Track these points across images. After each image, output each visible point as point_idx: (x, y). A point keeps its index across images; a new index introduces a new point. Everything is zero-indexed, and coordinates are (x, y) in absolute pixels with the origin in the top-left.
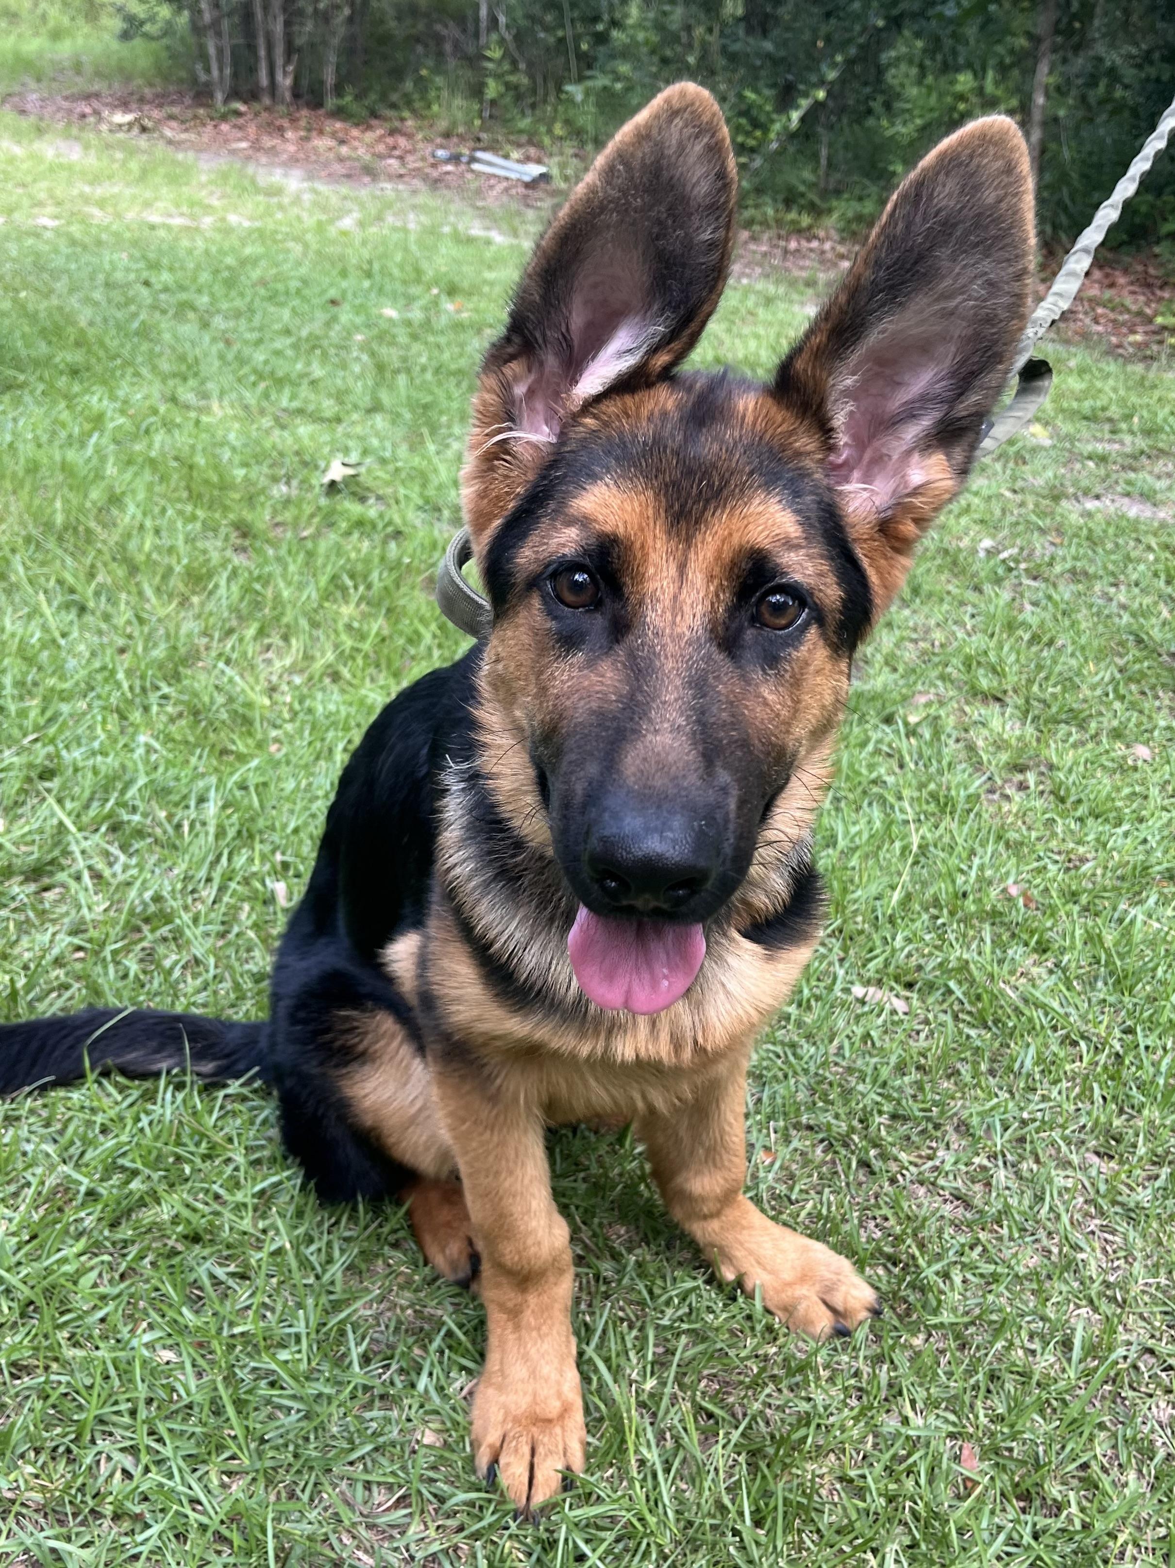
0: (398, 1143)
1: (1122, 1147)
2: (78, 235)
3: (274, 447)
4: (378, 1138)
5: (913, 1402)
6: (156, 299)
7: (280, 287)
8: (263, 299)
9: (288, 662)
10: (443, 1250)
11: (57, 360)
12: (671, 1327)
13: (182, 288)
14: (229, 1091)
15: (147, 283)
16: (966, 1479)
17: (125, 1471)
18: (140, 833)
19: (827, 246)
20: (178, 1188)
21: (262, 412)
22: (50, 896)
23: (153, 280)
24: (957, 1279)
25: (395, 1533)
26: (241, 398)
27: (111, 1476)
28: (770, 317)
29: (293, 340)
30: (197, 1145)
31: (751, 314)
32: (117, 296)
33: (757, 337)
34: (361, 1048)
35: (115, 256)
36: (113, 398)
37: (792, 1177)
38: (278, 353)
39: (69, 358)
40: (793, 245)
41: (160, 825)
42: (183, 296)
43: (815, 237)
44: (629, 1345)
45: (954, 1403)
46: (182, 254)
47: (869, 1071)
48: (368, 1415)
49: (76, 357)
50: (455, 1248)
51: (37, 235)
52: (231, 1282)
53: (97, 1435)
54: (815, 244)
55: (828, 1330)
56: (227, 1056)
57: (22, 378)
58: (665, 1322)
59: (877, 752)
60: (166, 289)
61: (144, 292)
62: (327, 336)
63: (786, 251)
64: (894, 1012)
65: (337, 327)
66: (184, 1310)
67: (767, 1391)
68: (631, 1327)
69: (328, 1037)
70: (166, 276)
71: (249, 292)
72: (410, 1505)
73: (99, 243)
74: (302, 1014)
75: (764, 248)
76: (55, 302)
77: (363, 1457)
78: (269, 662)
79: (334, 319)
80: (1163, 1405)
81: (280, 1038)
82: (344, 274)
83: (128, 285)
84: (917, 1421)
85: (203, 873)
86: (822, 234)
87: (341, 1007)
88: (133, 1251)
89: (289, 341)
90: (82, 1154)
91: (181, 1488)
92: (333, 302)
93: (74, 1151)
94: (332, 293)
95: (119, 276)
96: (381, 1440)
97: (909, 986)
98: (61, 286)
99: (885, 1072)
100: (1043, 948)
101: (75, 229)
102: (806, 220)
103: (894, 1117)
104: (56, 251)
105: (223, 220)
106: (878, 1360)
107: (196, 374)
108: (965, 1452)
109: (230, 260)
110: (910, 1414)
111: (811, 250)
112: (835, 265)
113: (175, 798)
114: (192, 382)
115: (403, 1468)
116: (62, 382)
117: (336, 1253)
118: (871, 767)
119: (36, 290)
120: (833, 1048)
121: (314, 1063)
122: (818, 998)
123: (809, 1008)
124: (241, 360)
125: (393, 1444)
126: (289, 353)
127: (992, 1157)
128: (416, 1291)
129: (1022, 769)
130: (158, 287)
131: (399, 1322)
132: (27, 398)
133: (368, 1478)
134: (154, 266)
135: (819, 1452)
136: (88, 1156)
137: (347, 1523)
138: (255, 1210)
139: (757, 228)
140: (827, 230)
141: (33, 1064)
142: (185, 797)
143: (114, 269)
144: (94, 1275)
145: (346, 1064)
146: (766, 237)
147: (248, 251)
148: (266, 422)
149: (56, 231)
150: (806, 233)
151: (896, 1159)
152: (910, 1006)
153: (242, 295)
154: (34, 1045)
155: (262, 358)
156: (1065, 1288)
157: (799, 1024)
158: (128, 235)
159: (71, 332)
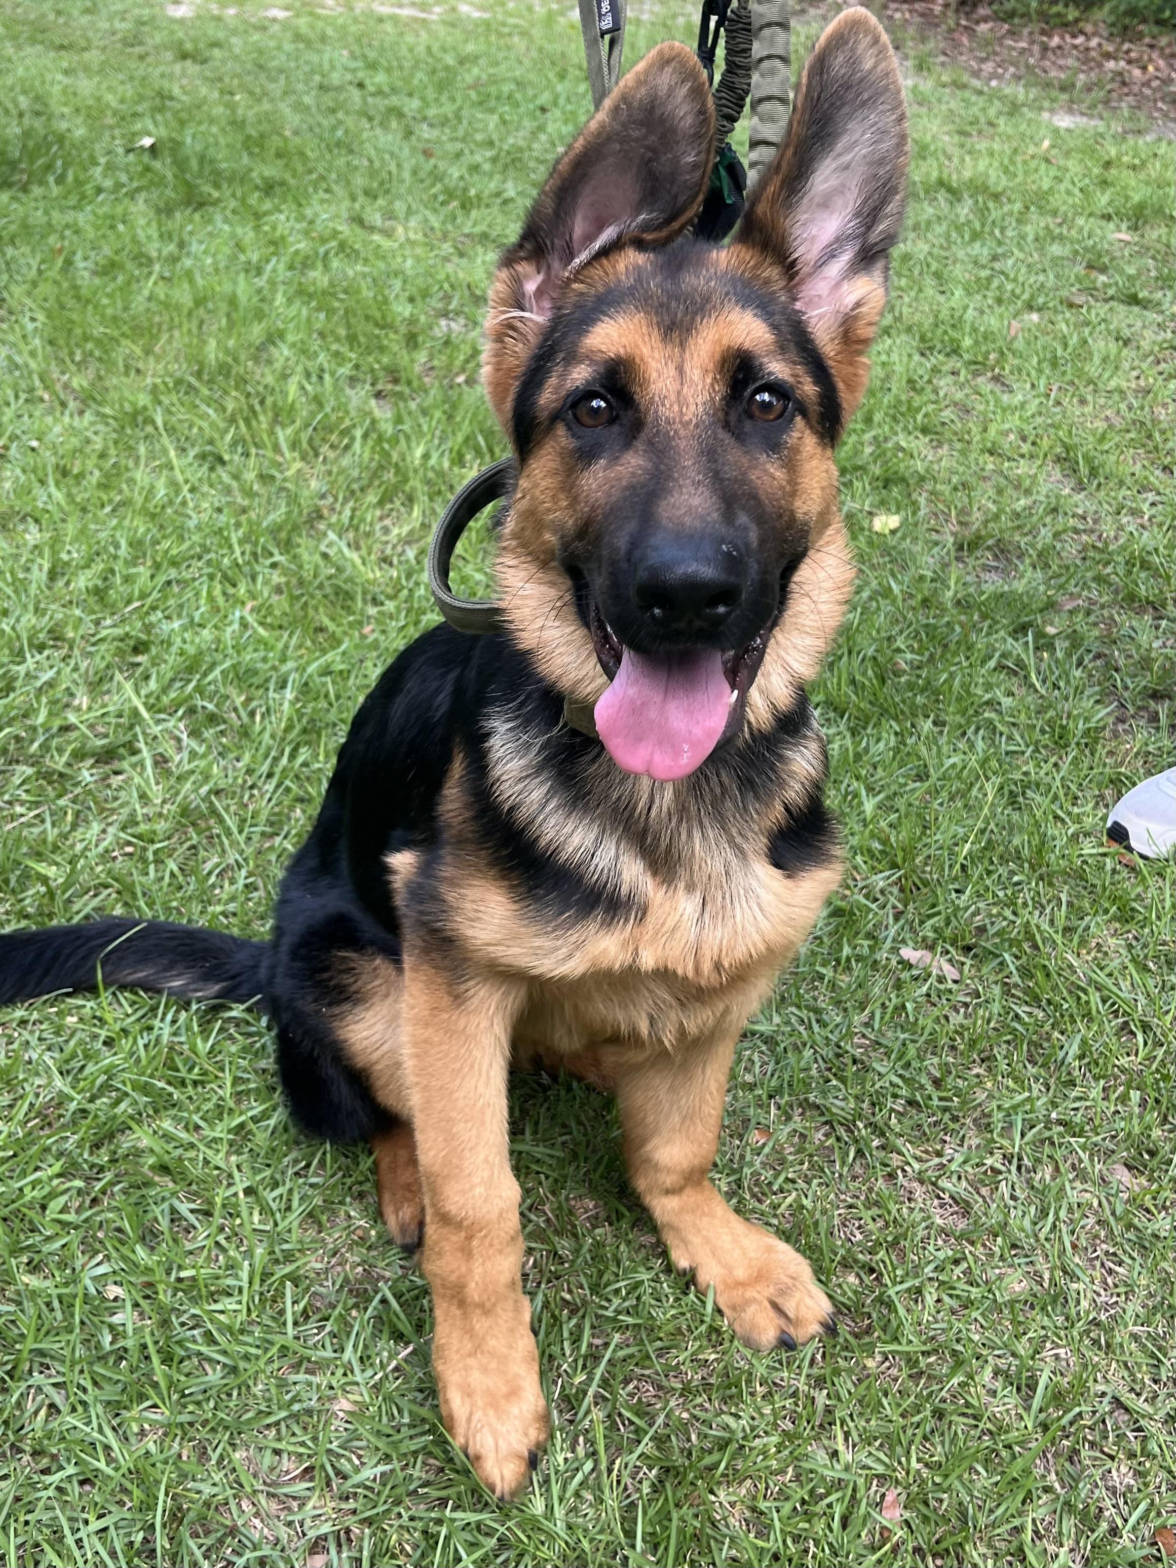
0: (387, 1085)
1: (1155, 1163)
2: (304, 30)
3: (448, 277)
4: (368, 1078)
5: (847, 1435)
6: (365, 102)
7: (493, 90)
8: (473, 105)
9: (406, 529)
10: (396, 1212)
11: (254, 174)
12: (614, 1320)
13: (394, 90)
14: (233, 1014)
15: (361, 85)
16: (883, 1528)
17: (52, 1406)
18: (213, 719)
19: (1094, 42)
20: (163, 1113)
21: (445, 236)
22: (116, 781)
23: (367, 82)
24: (930, 1300)
25: (295, 1504)
26: (426, 221)
27: (36, 1413)
28: (1010, 131)
29: (493, 153)
30: (190, 1070)
31: (991, 124)
32: (328, 100)
33: (991, 154)
34: (354, 988)
35: (336, 54)
36: (301, 218)
37: (782, 1161)
38: (475, 168)
39: (267, 173)
40: (1056, 41)
41: (235, 710)
42: (394, 101)
43: (1082, 32)
44: (566, 1334)
45: (890, 1441)
46: (404, 51)
47: (897, 1046)
48: (293, 1378)
49: (271, 171)
50: (407, 1212)
51: (264, 29)
52: (192, 1218)
53: (36, 1366)
54: (1080, 40)
55: (774, 1342)
56: (232, 978)
57: (216, 194)
58: (609, 1313)
59: (1000, 667)
60: (379, 93)
61: (356, 93)
62: (530, 149)
63: (1045, 48)
64: (941, 979)
65: (543, 137)
66: (138, 1248)
67: (699, 1400)
68: (573, 1312)
69: (326, 975)
70: (380, 78)
71: (459, 96)
72: (312, 1479)
73: (323, 39)
74: (303, 951)
75: (1023, 45)
76: (266, 106)
77: (277, 1423)
78: (386, 530)
79: (541, 128)
80: (1124, 1470)
81: (280, 970)
82: (562, 76)
83: (340, 89)
84: (847, 1456)
85: (265, 768)
86: (1089, 28)
87: (340, 949)
88: (108, 1176)
89: (489, 154)
90: (83, 1067)
91: (96, 1435)
92: (543, 110)
93: (75, 1064)
94: (545, 98)
95: (335, 78)
96: (296, 1407)
97: (968, 949)
98: (276, 88)
99: (912, 1051)
100: (1126, 916)
101: (302, 23)
102: (1072, 14)
103: (911, 1103)
104: (279, 48)
105: (454, 9)
106: (819, 1382)
107: (387, 192)
108: (889, 1498)
109: (450, 60)
110: (841, 1448)
111: (1075, 47)
112: (1100, 66)
113: (255, 681)
114: (381, 202)
115: (315, 1439)
116: (254, 199)
117: (295, 1203)
118: (988, 687)
119: (251, 93)
120: (864, 1016)
121: (310, 998)
122: (859, 958)
123: (849, 968)
124: (437, 176)
125: (309, 1412)
126: (487, 167)
127: (1007, 1158)
128: (369, 1248)
129: (1156, 696)
130: (372, 89)
131: (346, 1280)
132: (218, 218)
133: (278, 1446)
134: (372, 66)
135: (733, 1477)
136: (87, 1072)
137: (248, 1489)
138: (231, 1144)
139: (1016, 21)
140: (1095, 24)
141: (45, 974)
142: (267, 680)
143: (333, 68)
144: (63, 1199)
145: (339, 1002)
146: (1026, 31)
147: (470, 48)
148: (447, 248)
149: (286, 25)
150: (1072, 28)
151: (900, 1153)
152: (961, 972)
153: (453, 99)
154: (49, 954)
155: (456, 175)
156: (1046, 1322)
157: (833, 986)
158: (353, 29)
159: (275, 142)
